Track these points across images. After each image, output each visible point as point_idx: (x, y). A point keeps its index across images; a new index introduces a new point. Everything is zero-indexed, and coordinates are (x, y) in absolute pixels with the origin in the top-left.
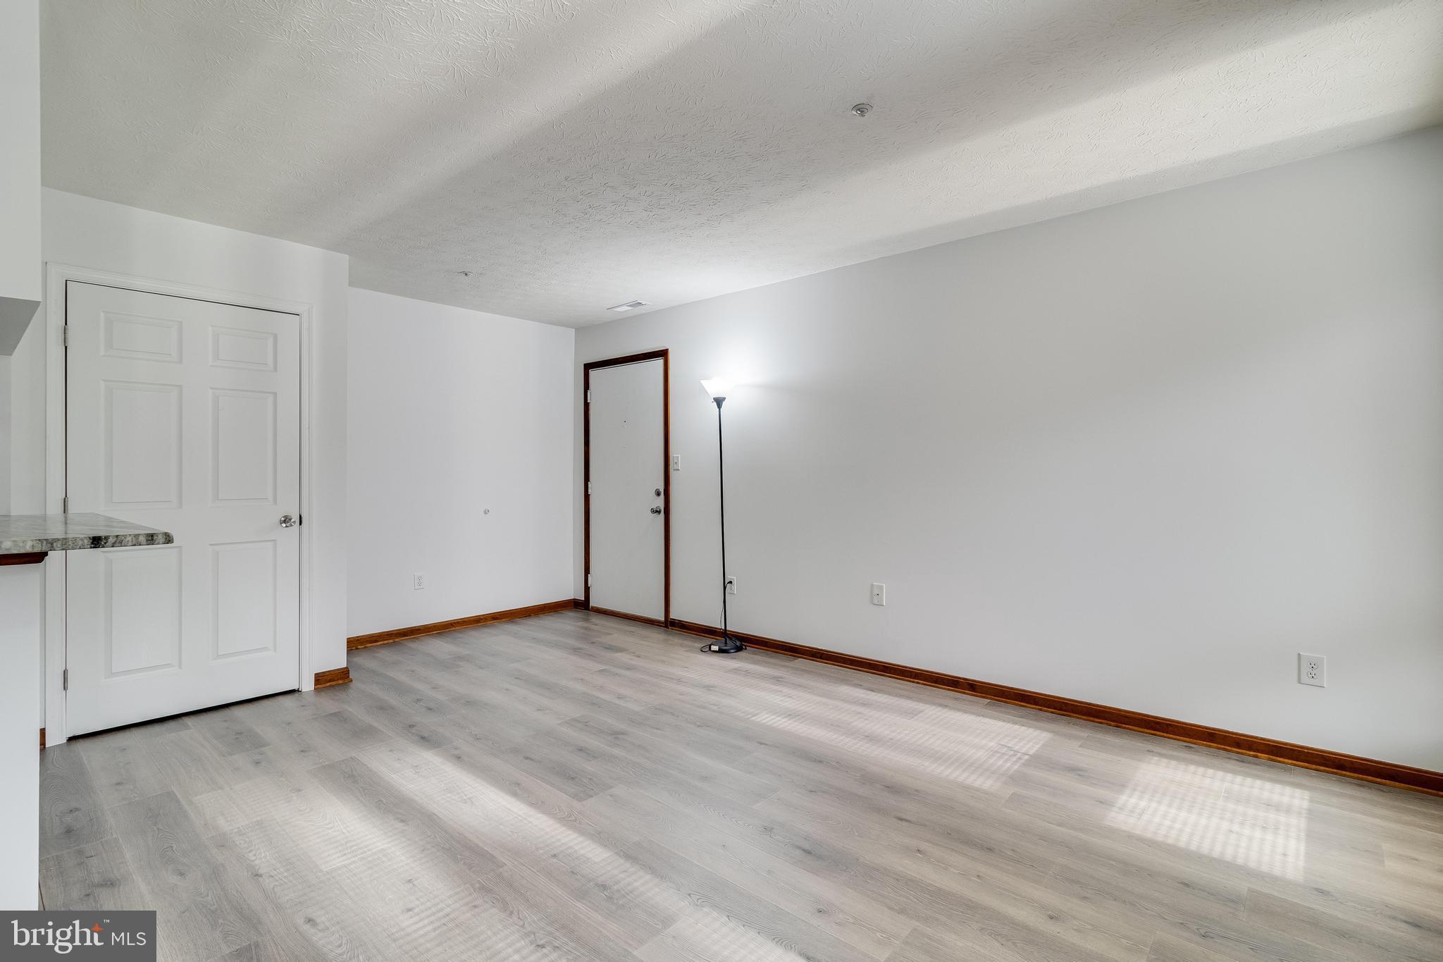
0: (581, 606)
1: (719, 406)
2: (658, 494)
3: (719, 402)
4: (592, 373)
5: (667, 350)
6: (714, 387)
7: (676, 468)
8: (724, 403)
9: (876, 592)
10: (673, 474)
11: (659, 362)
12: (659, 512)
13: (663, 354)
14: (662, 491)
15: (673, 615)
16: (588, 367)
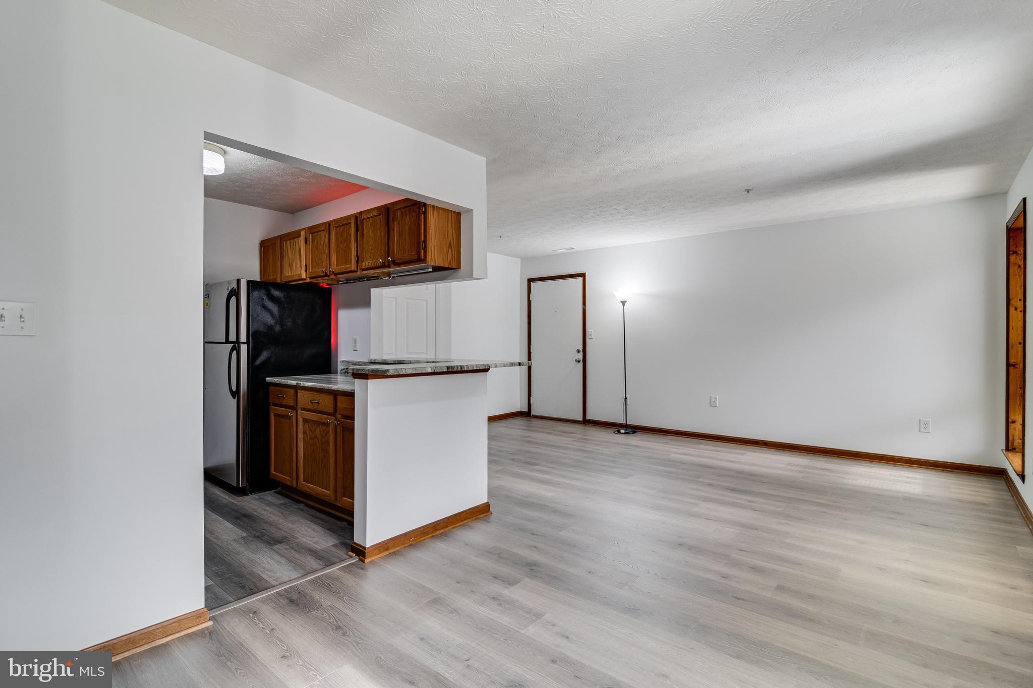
0: (526, 414)
1: (624, 305)
2: (579, 351)
3: (624, 303)
4: (533, 284)
5: (585, 273)
6: (620, 295)
7: (590, 337)
8: (626, 304)
9: (713, 400)
10: (588, 341)
11: (580, 280)
12: (579, 362)
13: (583, 275)
14: (581, 349)
15: (588, 417)
16: (530, 281)
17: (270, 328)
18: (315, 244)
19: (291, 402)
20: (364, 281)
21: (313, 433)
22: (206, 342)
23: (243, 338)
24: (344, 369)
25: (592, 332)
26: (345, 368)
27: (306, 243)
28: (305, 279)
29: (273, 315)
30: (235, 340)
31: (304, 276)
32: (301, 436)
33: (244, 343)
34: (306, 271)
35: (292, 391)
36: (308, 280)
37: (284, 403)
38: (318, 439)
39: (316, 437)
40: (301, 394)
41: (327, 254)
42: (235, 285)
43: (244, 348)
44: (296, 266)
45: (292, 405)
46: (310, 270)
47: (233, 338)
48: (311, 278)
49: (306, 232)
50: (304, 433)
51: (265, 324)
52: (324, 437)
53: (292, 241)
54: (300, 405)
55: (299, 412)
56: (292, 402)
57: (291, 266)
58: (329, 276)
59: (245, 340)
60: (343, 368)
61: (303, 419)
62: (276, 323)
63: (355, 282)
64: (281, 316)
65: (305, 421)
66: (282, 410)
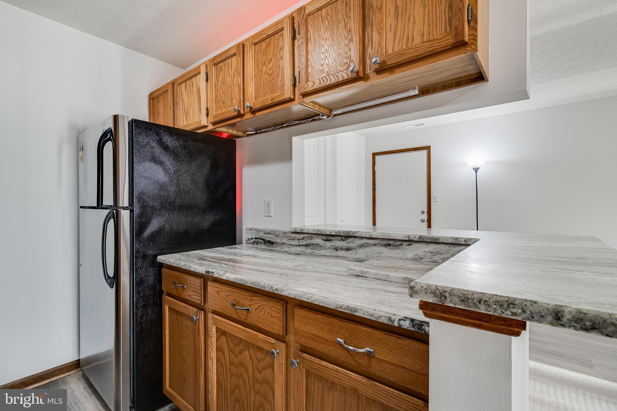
1: (476, 172)
2: (423, 213)
3: (476, 170)
4: (377, 157)
5: (430, 146)
7: (435, 200)
8: (479, 170)
10: (432, 204)
11: (425, 152)
12: (424, 221)
13: (428, 148)
14: (425, 210)
16: (374, 155)
17: (162, 187)
18: (220, 78)
19: (196, 298)
20: (283, 127)
21: (236, 357)
22: (82, 207)
23: (124, 201)
24: (252, 238)
25: (437, 196)
26: (254, 237)
27: (207, 80)
28: (205, 127)
29: (166, 171)
30: (112, 204)
31: (204, 122)
32: (213, 354)
33: (125, 208)
34: (207, 115)
35: (198, 282)
36: (211, 127)
37: (185, 295)
38: (247, 370)
39: (241, 364)
40: (212, 288)
41: (239, 86)
42: (110, 125)
43: (125, 215)
44: (193, 113)
45: (199, 302)
46: (213, 113)
47: (108, 200)
48: (214, 124)
49: (207, 66)
50: (219, 349)
51: (156, 182)
52: (260, 373)
53: (188, 82)
54: (211, 305)
55: (210, 315)
56: (199, 298)
57: (187, 113)
58: (243, 115)
59: (126, 204)
60: (250, 237)
61: (218, 329)
62: (171, 181)
63: (268, 131)
64: (177, 171)
65: (221, 333)
66: (181, 306)
